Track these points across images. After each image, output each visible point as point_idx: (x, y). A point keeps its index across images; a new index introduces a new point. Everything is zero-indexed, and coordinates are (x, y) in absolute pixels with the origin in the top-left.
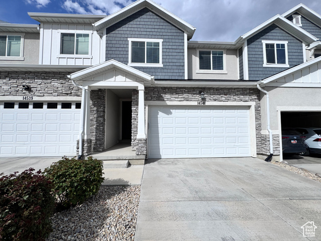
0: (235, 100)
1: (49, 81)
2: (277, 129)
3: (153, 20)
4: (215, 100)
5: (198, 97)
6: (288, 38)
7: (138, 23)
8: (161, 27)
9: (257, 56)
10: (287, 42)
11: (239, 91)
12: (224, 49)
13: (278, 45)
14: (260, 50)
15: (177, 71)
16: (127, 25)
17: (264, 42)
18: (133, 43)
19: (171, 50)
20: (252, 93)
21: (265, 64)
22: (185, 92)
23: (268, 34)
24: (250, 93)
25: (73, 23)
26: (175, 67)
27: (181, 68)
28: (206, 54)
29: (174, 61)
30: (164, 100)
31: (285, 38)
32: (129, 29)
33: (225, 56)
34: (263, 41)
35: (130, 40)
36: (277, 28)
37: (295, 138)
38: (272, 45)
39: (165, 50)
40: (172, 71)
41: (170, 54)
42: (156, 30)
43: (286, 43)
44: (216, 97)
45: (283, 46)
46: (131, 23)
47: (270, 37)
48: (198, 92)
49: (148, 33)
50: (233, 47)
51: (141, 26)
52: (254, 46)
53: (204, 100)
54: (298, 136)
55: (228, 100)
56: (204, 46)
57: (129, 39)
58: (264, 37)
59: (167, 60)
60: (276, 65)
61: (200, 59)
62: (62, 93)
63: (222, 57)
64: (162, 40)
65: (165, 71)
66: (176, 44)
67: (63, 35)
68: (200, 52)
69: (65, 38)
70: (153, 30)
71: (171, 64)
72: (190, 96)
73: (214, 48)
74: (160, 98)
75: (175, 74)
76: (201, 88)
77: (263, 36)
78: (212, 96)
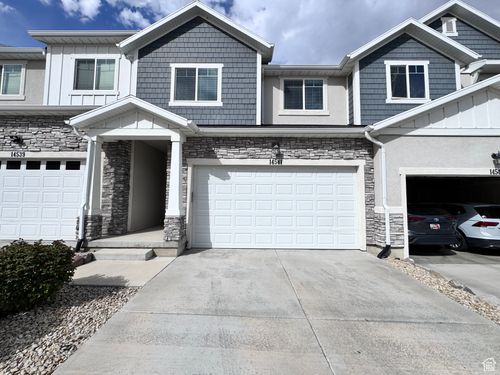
0: (331, 157)
1: (48, 130)
2: (400, 205)
3: (209, 35)
4: (298, 157)
5: (271, 152)
6: (429, 55)
7: (186, 40)
8: (221, 45)
9: (377, 86)
10: (428, 62)
11: (338, 143)
12: (325, 76)
13: (412, 68)
14: (382, 76)
15: (244, 112)
16: (169, 45)
17: (388, 64)
18: (178, 70)
19: (236, 81)
20: (360, 146)
21: (390, 99)
22: (250, 145)
23: (395, 50)
24: (356, 145)
25: (92, 44)
26: (242, 106)
27: (251, 107)
28: (295, 85)
29: (240, 96)
30: (216, 158)
31: (424, 55)
32: (173, 50)
33: (325, 87)
34: (386, 62)
35: (174, 66)
36: (412, 41)
37: (437, 220)
38: (402, 68)
39: (226, 80)
40: (236, 112)
41: (234, 86)
42: (213, 50)
43: (425, 64)
44: (301, 152)
45: (421, 68)
46: (176, 40)
47: (398, 55)
48: (270, 144)
49: (201, 55)
50: (338, 73)
51: (190, 45)
52: (371, 71)
53: (280, 156)
54: (442, 217)
55: (319, 158)
56: (292, 71)
57: (171, 65)
58: (388, 55)
59: (229, 96)
60: (408, 100)
61: (285, 92)
62: (65, 147)
63: (322, 89)
64: (222, 65)
65: (226, 112)
66: (245, 70)
67: (79, 62)
68: (285, 81)
69: (82, 66)
70: (209, 50)
71: (236, 102)
72: (258, 150)
73: (308, 76)
74: (211, 155)
75: (241, 117)
76: (276, 138)
77: (386, 53)
78: (293, 151)
